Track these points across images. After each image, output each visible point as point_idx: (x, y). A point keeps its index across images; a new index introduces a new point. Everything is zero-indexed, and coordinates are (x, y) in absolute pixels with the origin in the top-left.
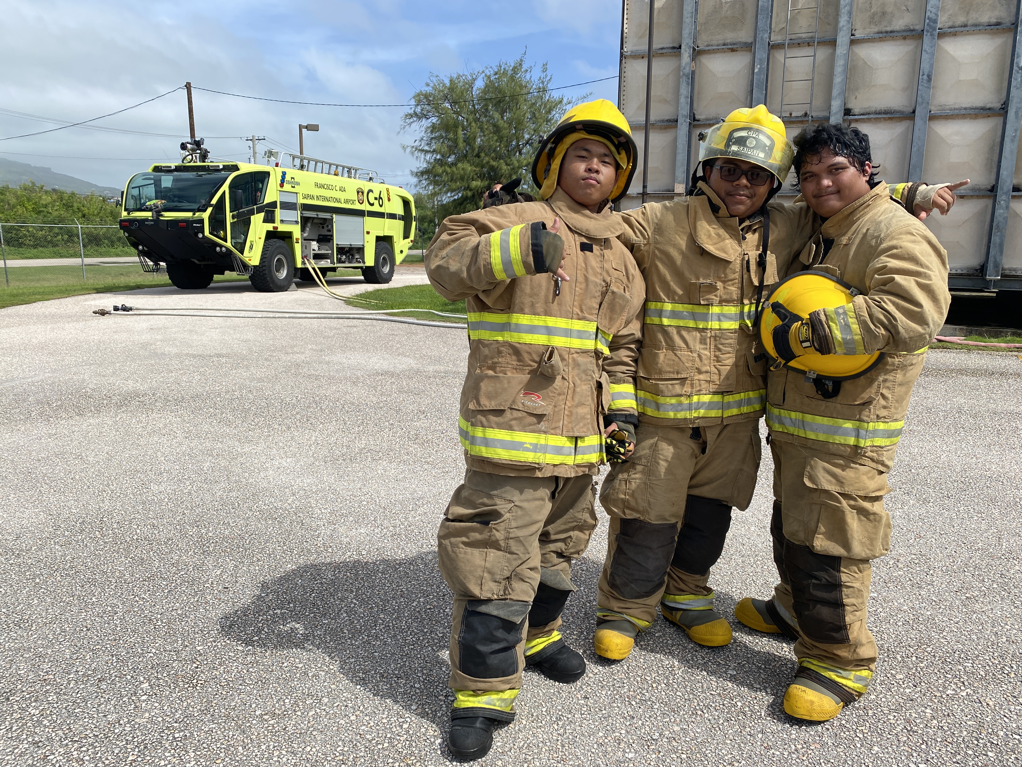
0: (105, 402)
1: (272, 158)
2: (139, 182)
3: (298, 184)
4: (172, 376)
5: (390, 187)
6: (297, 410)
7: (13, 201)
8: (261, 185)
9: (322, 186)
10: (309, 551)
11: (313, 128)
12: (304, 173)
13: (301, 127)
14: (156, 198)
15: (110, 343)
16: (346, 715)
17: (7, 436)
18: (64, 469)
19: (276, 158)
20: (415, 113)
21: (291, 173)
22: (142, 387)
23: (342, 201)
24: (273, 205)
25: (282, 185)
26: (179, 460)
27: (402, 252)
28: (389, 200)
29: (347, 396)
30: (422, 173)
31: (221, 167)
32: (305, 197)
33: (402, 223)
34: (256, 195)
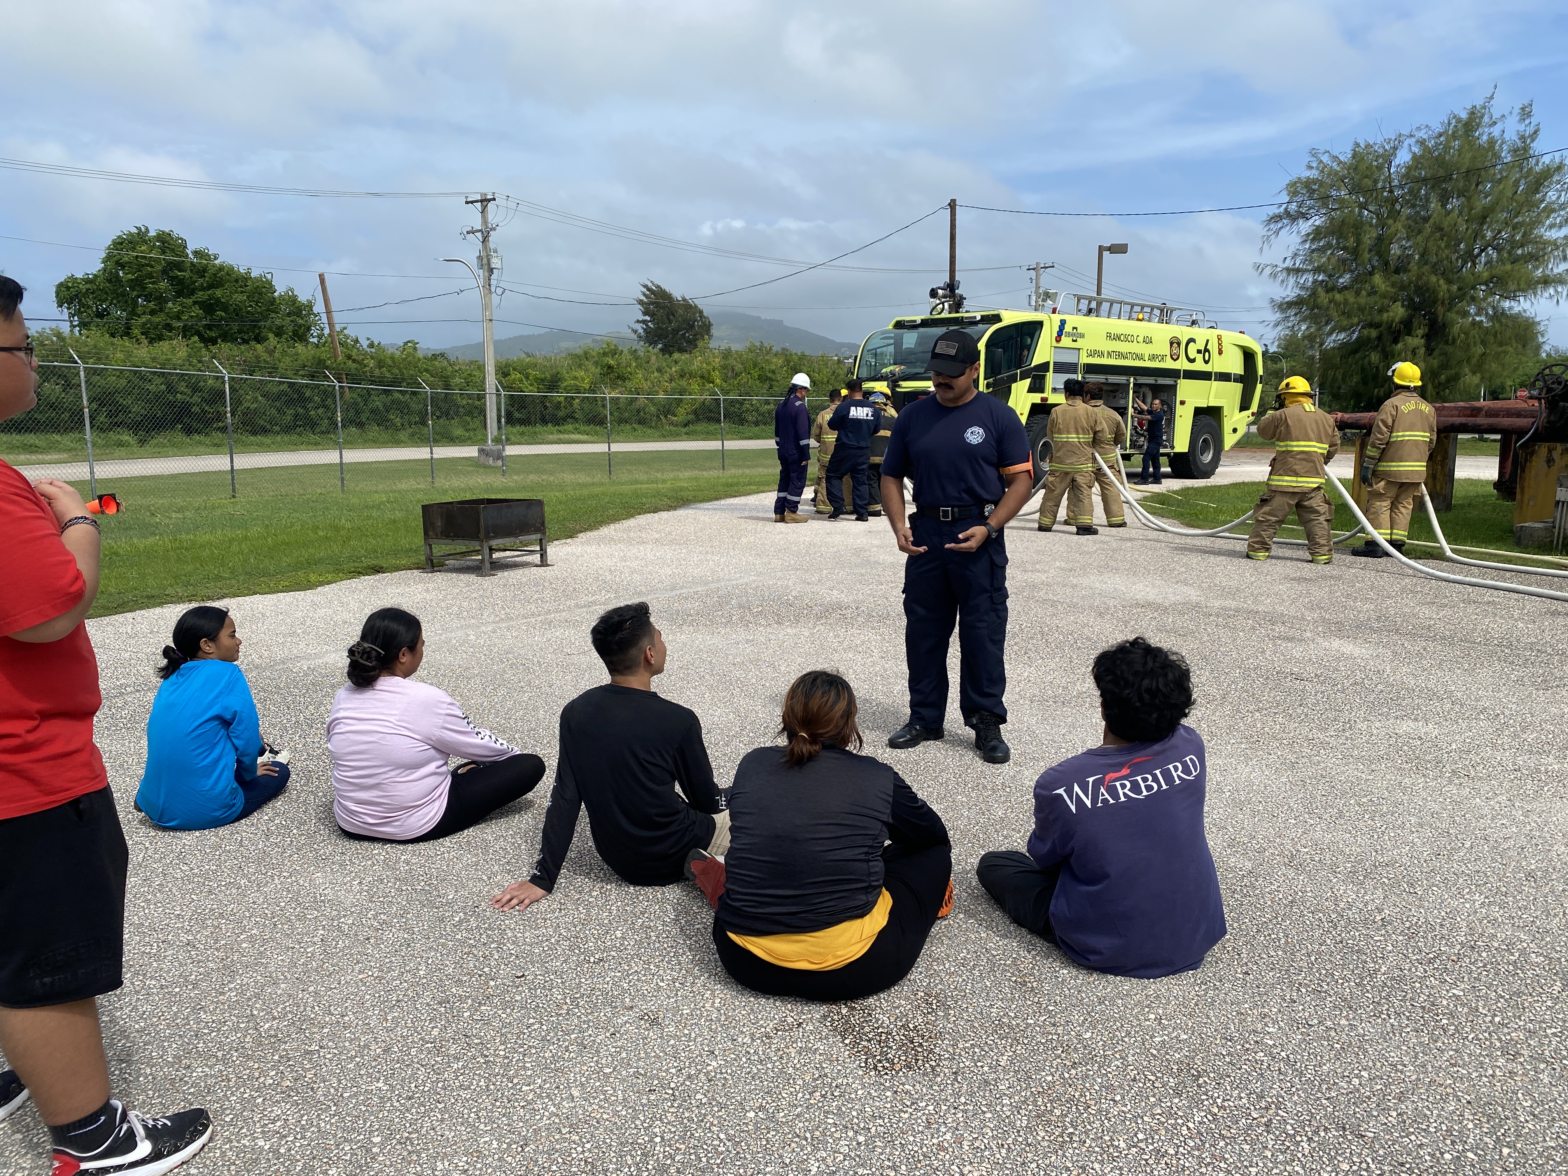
0: (805, 612)
1: (1049, 302)
2: (876, 343)
3: (1082, 336)
4: (881, 589)
5: (1223, 333)
6: (1017, 640)
7: (739, 367)
8: (1029, 340)
9: (1117, 338)
10: (985, 787)
11: (1119, 249)
12: (1092, 319)
13: (1101, 249)
14: (895, 364)
15: (821, 546)
16: (977, 932)
17: (708, 638)
18: (756, 675)
19: (1054, 302)
20: (1287, 213)
21: (1073, 320)
22: (844, 598)
23: (1146, 358)
24: (1045, 367)
25: (1058, 339)
26: (871, 679)
27: (1235, 430)
28: (1220, 352)
29: (1086, 631)
30: (1290, 305)
31: (978, 318)
32: (1092, 354)
33: (1239, 386)
34: (1021, 354)
